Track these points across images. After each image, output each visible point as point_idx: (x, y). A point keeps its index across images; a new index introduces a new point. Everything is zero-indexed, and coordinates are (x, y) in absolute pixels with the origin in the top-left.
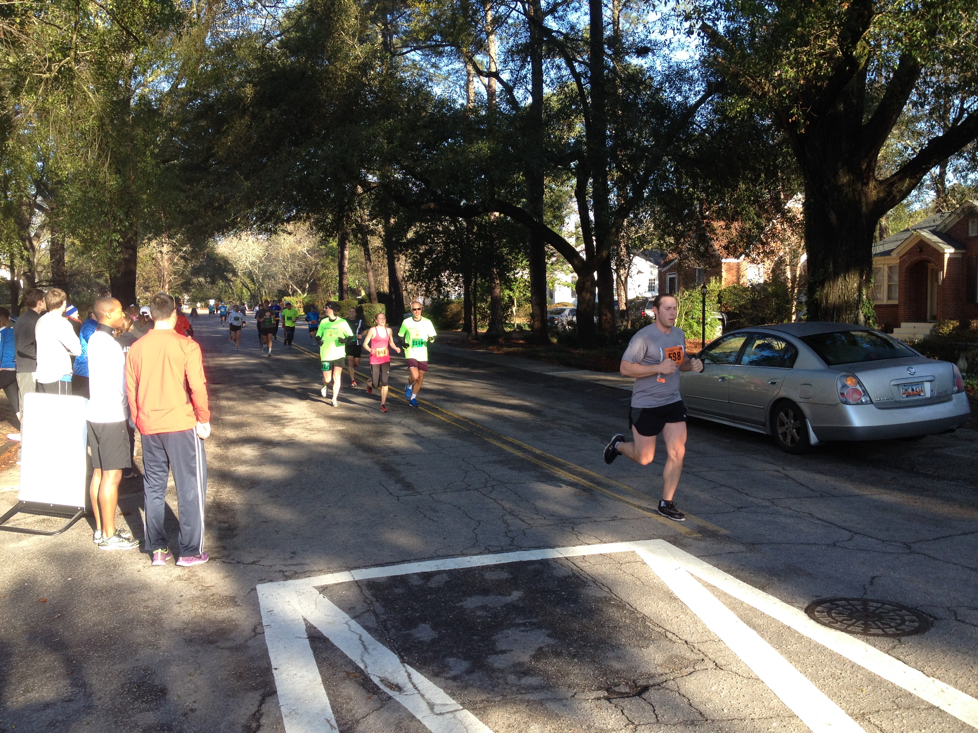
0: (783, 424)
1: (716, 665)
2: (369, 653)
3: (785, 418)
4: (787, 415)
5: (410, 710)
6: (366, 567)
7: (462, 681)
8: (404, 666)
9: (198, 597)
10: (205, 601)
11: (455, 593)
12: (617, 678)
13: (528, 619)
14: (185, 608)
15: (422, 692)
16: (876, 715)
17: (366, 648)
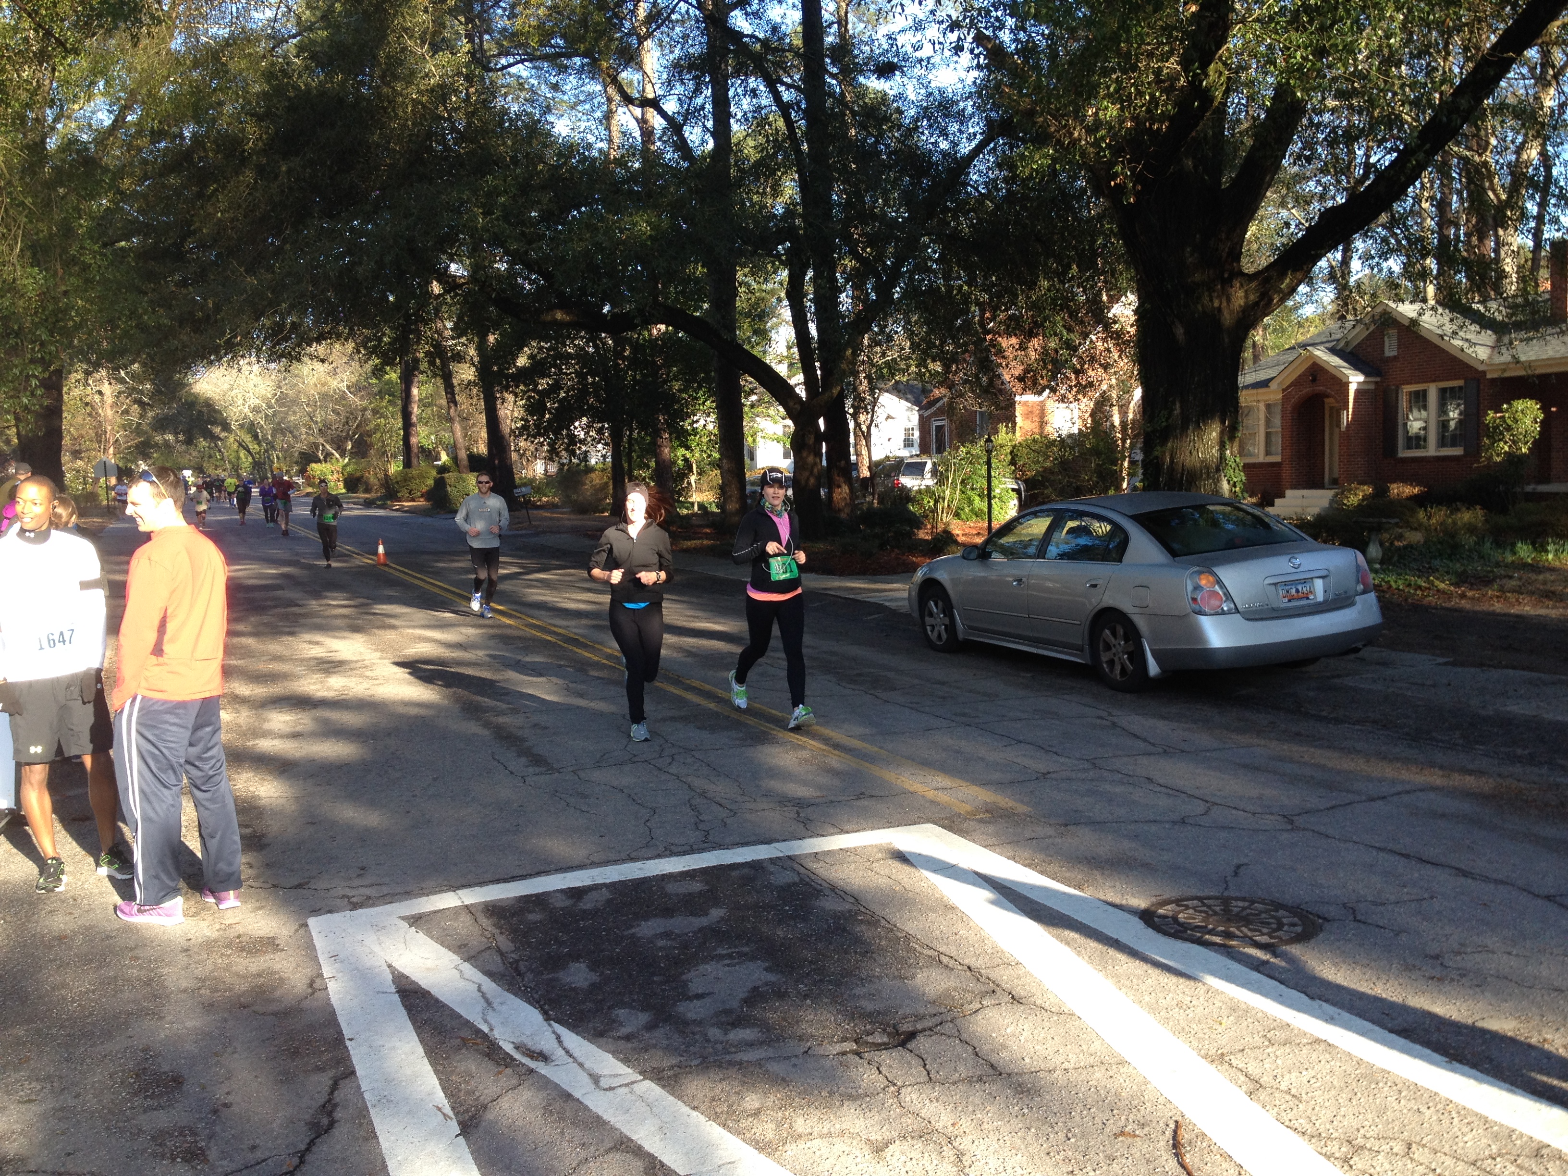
0: (1108, 647)
1: (1013, 997)
2: (494, 1010)
3: (1113, 639)
4: (1114, 634)
5: (564, 1085)
6: (482, 884)
7: (640, 1041)
8: (550, 1025)
9: (215, 941)
10: (229, 946)
11: (623, 916)
12: (870, 1023)
13: (736, 947)
15: (580, 1060)
16: (1239, 1055)
17: (489, 1003)
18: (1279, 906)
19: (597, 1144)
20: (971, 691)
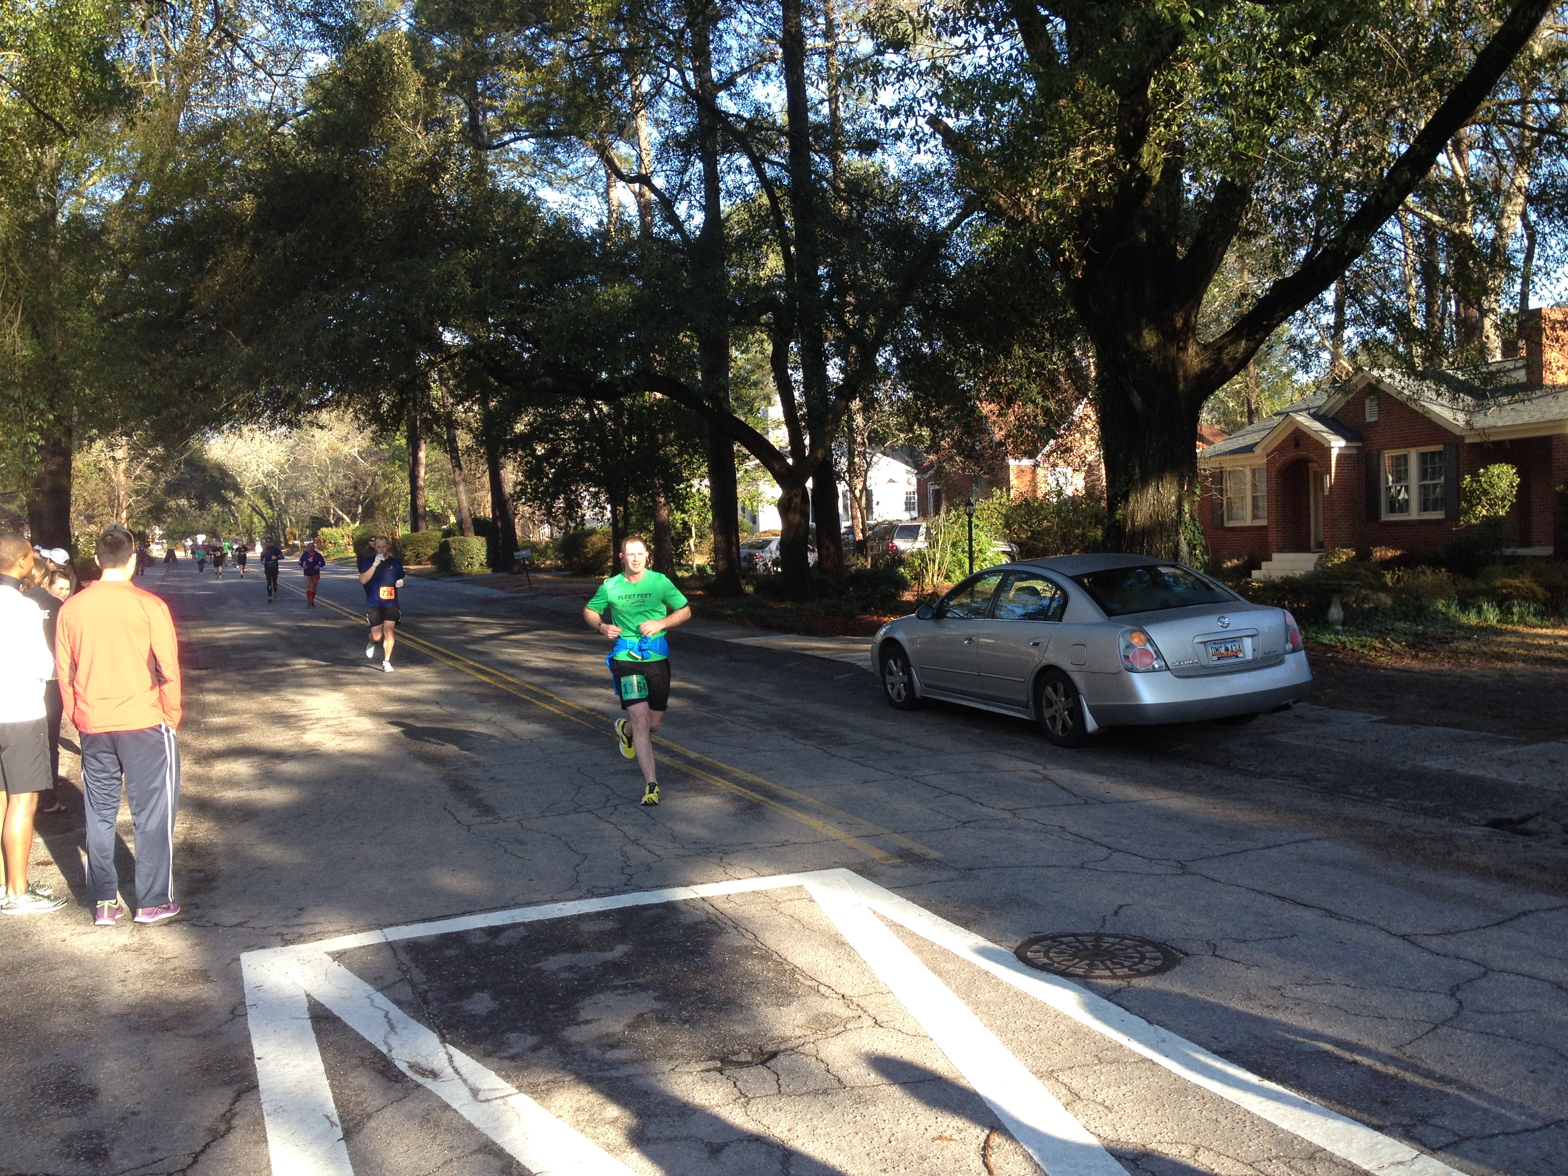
0: (1050, 704)
1: (876, 1021)
2: (396, 1033)
3: (1054, 696)
4: (1056, 691)
5: (444, 1098)
6: (407, 923)
7: (523, 1061)
8: (445, 1047)
9: (152, 973)
10: (163, 978)
11: (533, 951)
12: (739, 1044)
13: (632, 978)
14: (131, 987)
15: (465, 1077)
16: (1067, 1072)
17: (392, 1028)
18: (1145, 942)
19: (464, 1147)
20: (918, 746)
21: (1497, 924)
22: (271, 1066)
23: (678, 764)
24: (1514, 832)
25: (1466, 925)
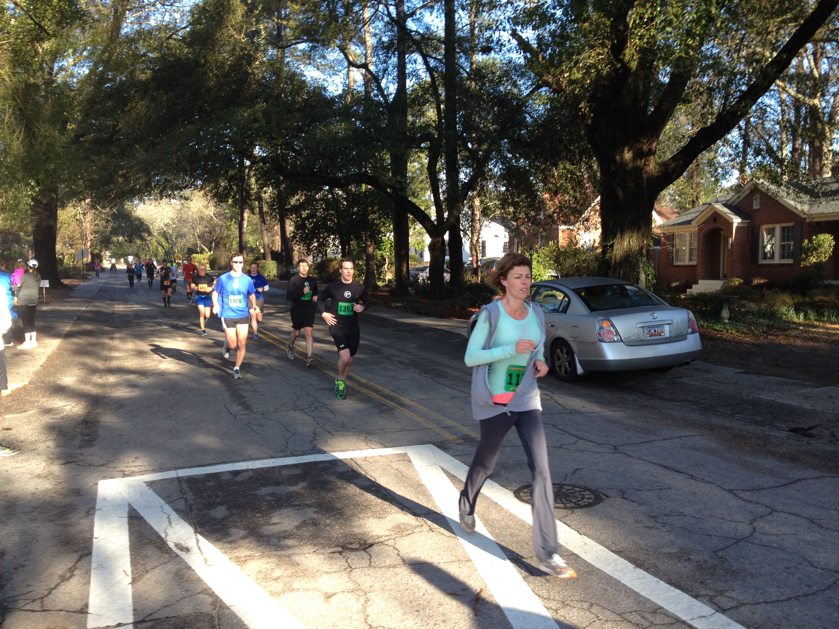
0: (559, 358)
1: (430, 529)
2: (171, 527)
3: (560, 354)
4: (562, 351)
5: (189, 563)
6: (190, 467)
7: (235, 544)
8: (196, 535)
9: (50, 490)
10: (55, 493)
11: (254, 484)
12: (354, 539)
13: (304, 501)
14: (37, 497)
15: (203, 552)
16: (529, 560)
17: (170, 523)
18: (586, 489)
21: (784, 485)
22: (101, 543)
23: (355, 386)
24: (804, 435)
25: (766, 486)
